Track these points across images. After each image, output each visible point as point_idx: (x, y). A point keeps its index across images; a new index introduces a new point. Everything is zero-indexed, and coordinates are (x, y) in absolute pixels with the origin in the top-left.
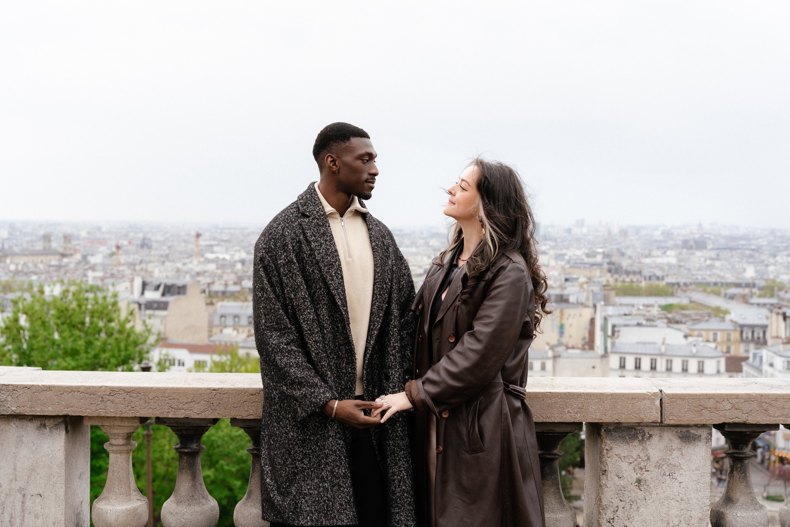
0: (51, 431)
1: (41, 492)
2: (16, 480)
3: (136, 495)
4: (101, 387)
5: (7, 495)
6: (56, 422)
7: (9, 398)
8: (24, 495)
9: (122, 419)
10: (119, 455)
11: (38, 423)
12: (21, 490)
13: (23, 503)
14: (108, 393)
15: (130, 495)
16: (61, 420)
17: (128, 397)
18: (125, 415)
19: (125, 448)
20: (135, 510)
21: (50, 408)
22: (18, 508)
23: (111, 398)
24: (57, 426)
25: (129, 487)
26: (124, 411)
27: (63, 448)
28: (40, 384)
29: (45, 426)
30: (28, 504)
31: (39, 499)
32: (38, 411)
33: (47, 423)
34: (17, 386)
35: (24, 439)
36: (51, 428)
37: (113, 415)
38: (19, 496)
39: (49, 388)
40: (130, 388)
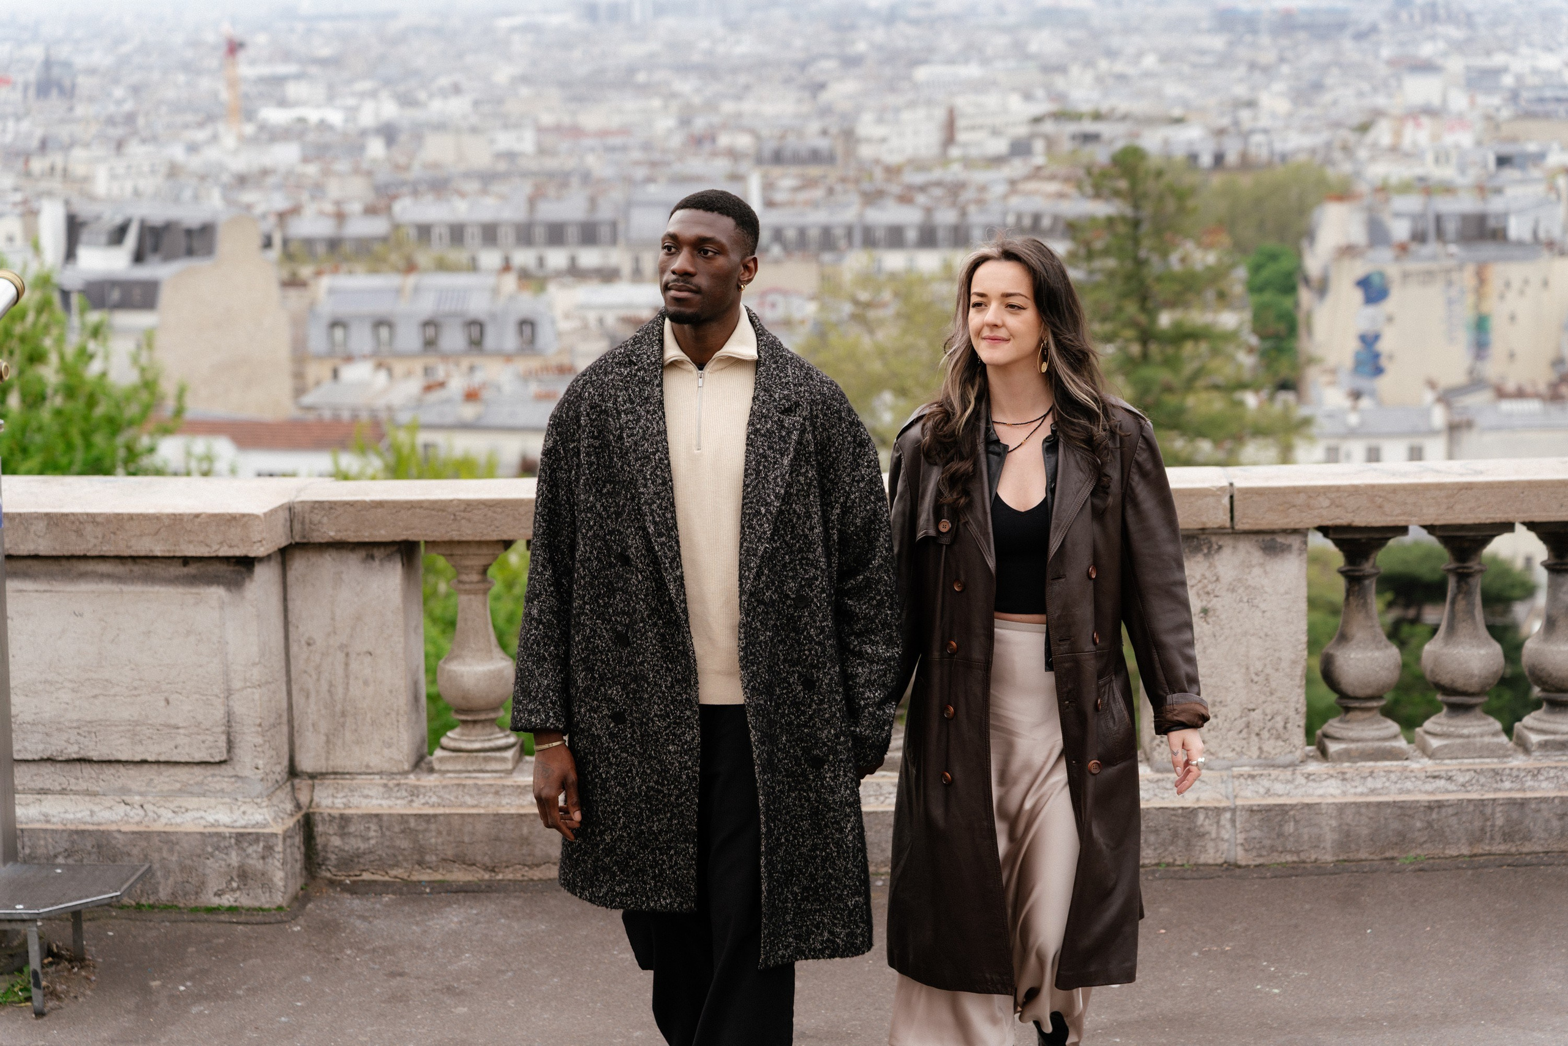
0: (382, 565)
1: (371, 650)
2: (335, 633)
3: (497, 652)
4: (451, 501)
5: (323, 654)
6: (389, 551)
7: (325, 520)
8: (347, 655)
9: (480, 543)
10: (472, 597)
11: (363, 553)
12: (342, 647)
13: (347, 664)
14: (462, 507)
15: (491, 651)
16: (395, 548)
17: (490, 514)
18: (488, 538)
19: (481, 586)
20: (500, 671)
21: (383, 532)
22: (340, 671)
23: (466, 515)
24: (389, 557)
25: (489, 641)
26: (485, 532)
27: (399, 587)
28: (367, 498)
29: (372, 557)
30: (354, 666)
31: (368, 660)
32: (366, 536)
33: (378, 553)
34: (335, 503)
35: (344, 576)
36: (381, 560)
37: (470, 538)
38: (341, 656)
39: (380, 504)
40: (493, 500)
